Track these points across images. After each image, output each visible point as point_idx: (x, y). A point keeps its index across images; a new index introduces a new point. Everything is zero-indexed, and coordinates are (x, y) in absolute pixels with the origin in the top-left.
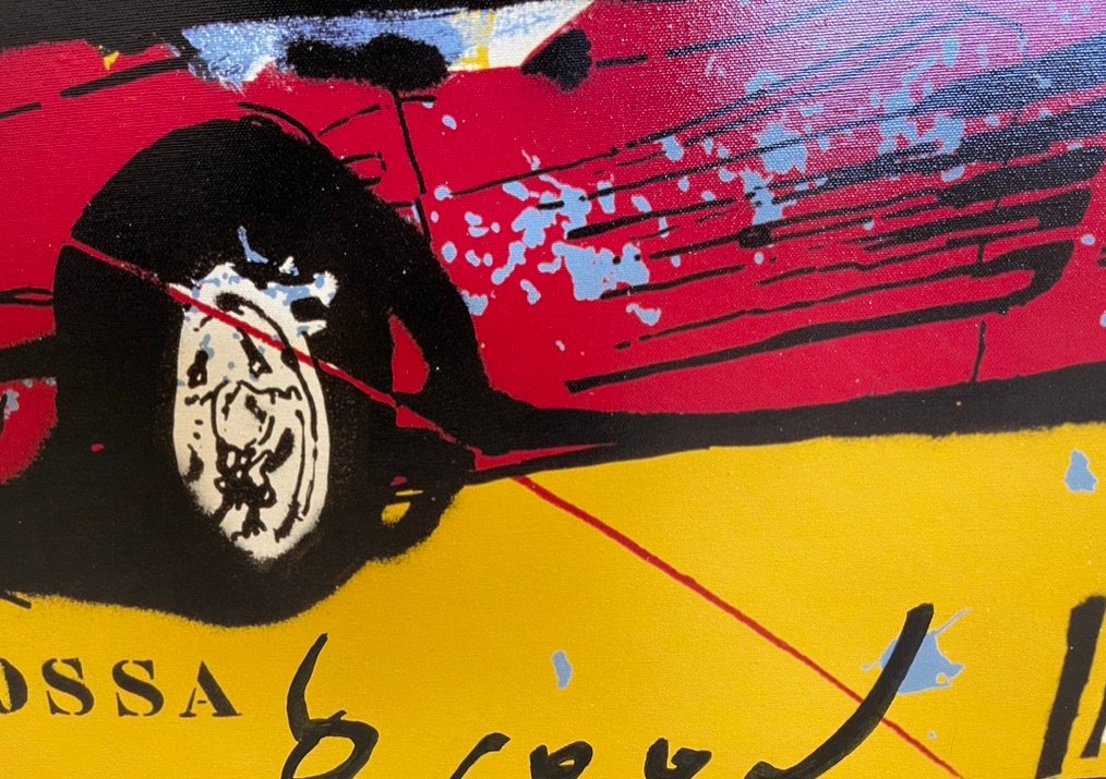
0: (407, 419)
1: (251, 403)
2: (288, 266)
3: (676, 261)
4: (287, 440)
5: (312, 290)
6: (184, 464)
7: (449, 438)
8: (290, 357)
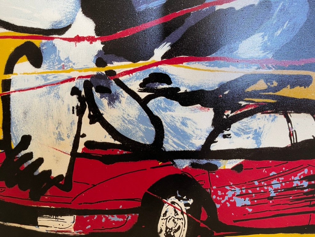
0: (202, 225)
1: (174, 220)
2: (185, 197)
3: (256, 201)
4: (179, 227)
5: (188, 202)
6: (159, 230)
7: (210, 229)
8: (182, 213)
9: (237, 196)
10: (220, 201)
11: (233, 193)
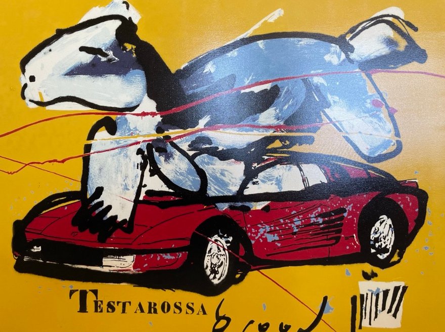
0: (241, 260)
1: (217, 257)
2: (226, 235)
3: (283, 237)
4: (222, 263)
5: (229, 239)
6: (205, 267)
7: (247, 263)
8: (224, 249)
9: (268, 232)
10: (255, 237)
11: (264, 230)
